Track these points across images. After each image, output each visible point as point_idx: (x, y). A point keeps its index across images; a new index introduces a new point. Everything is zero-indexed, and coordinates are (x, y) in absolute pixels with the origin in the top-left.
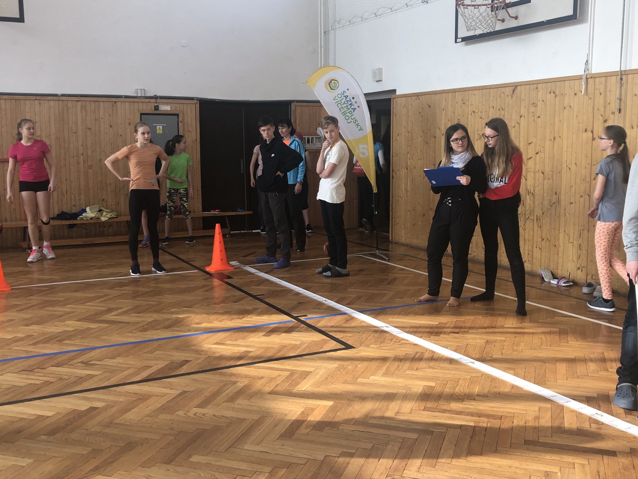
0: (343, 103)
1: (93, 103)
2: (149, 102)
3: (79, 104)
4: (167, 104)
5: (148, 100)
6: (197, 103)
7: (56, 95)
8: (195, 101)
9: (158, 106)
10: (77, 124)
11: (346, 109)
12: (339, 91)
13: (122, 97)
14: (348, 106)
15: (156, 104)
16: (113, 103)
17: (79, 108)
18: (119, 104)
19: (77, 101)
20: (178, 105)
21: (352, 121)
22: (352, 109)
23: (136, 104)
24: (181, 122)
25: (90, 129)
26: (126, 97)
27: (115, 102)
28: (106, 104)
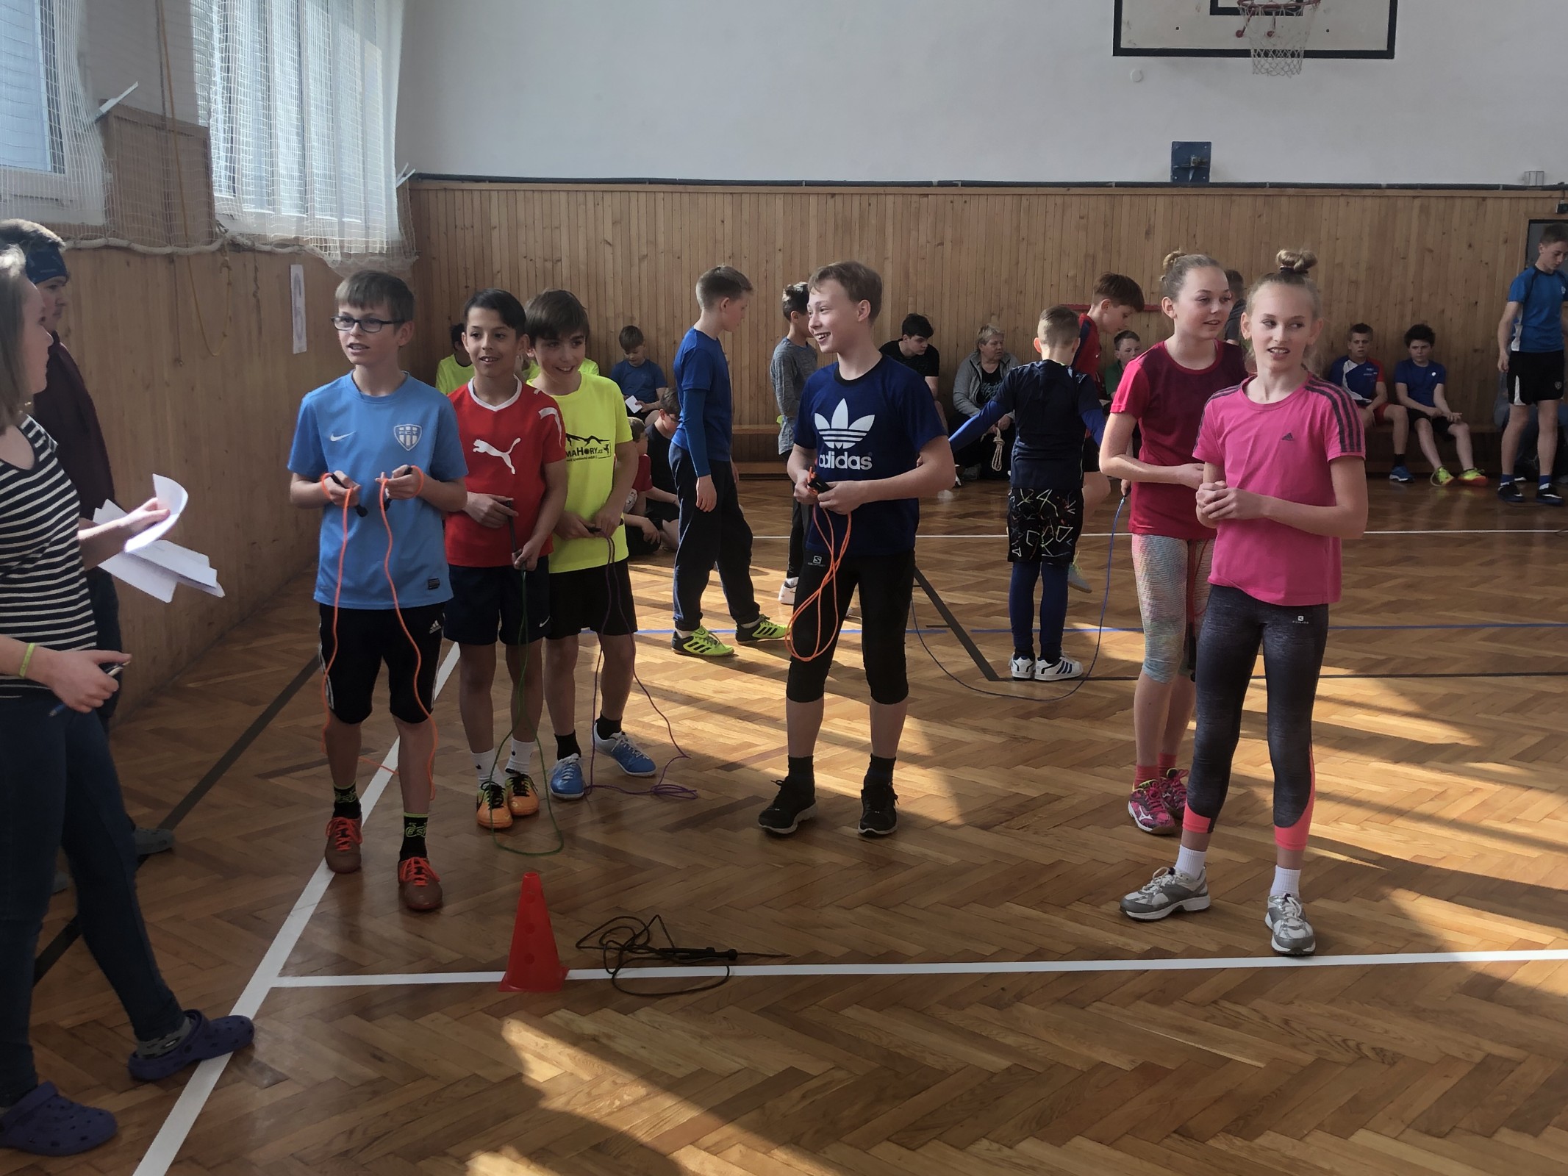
2: (1550, 197)
3: (1417, 202)
5: (1548, 193)
7: (1378, 187)
9: (1565, 206)
10: (1409, 242)
15: (1562, 202)
16: (1481, 199)
17: (1416, 212)
18: (1490, 203)
23: (1523, 203)
25: (1431, 251)
26: (1507, 188)
27: (1484, 199)
28: (1467, 202)
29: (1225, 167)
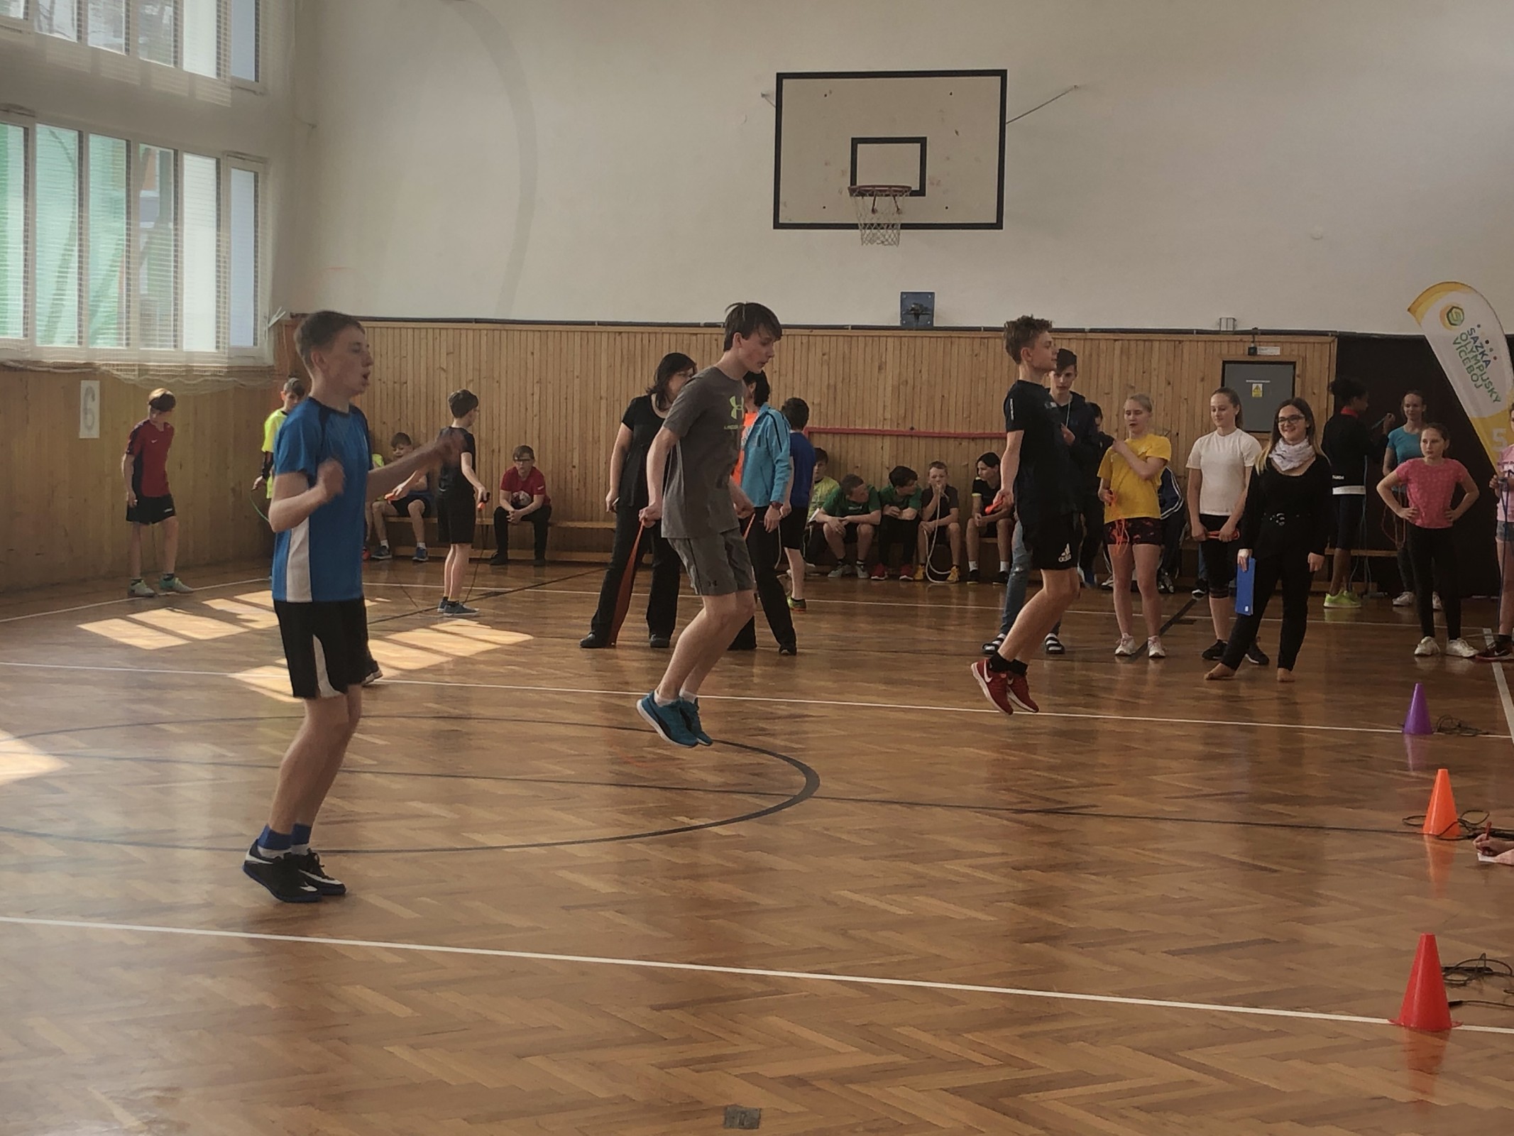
0: (1469, 350)
1: (1141, 343)
2: (1241, 341)
3: (1118, 344)
4: (1275, 343)
5: (1238, 337)
6: (1333, 341)
7: (1082, 331)
8: (1329, 339)
9: (1255, 349)
10: (1112, 379)
11: (1473, 362)
12: (1464, 328)
13: (1193, 333)
14: (1476, 356)
15: (1252, 345)
16: (1177, 343)
17: (1117, 352)
18: (1186, 346)
19: (1115, 340)
20: (1295, 346)
21: (1484, 383)
22: (1484, 361)
23: (1216, 346)
24: (1298, 376)
26: (1199, 332)
27: (1180, 342)
28: (1164, 345)
29: (947, 312)
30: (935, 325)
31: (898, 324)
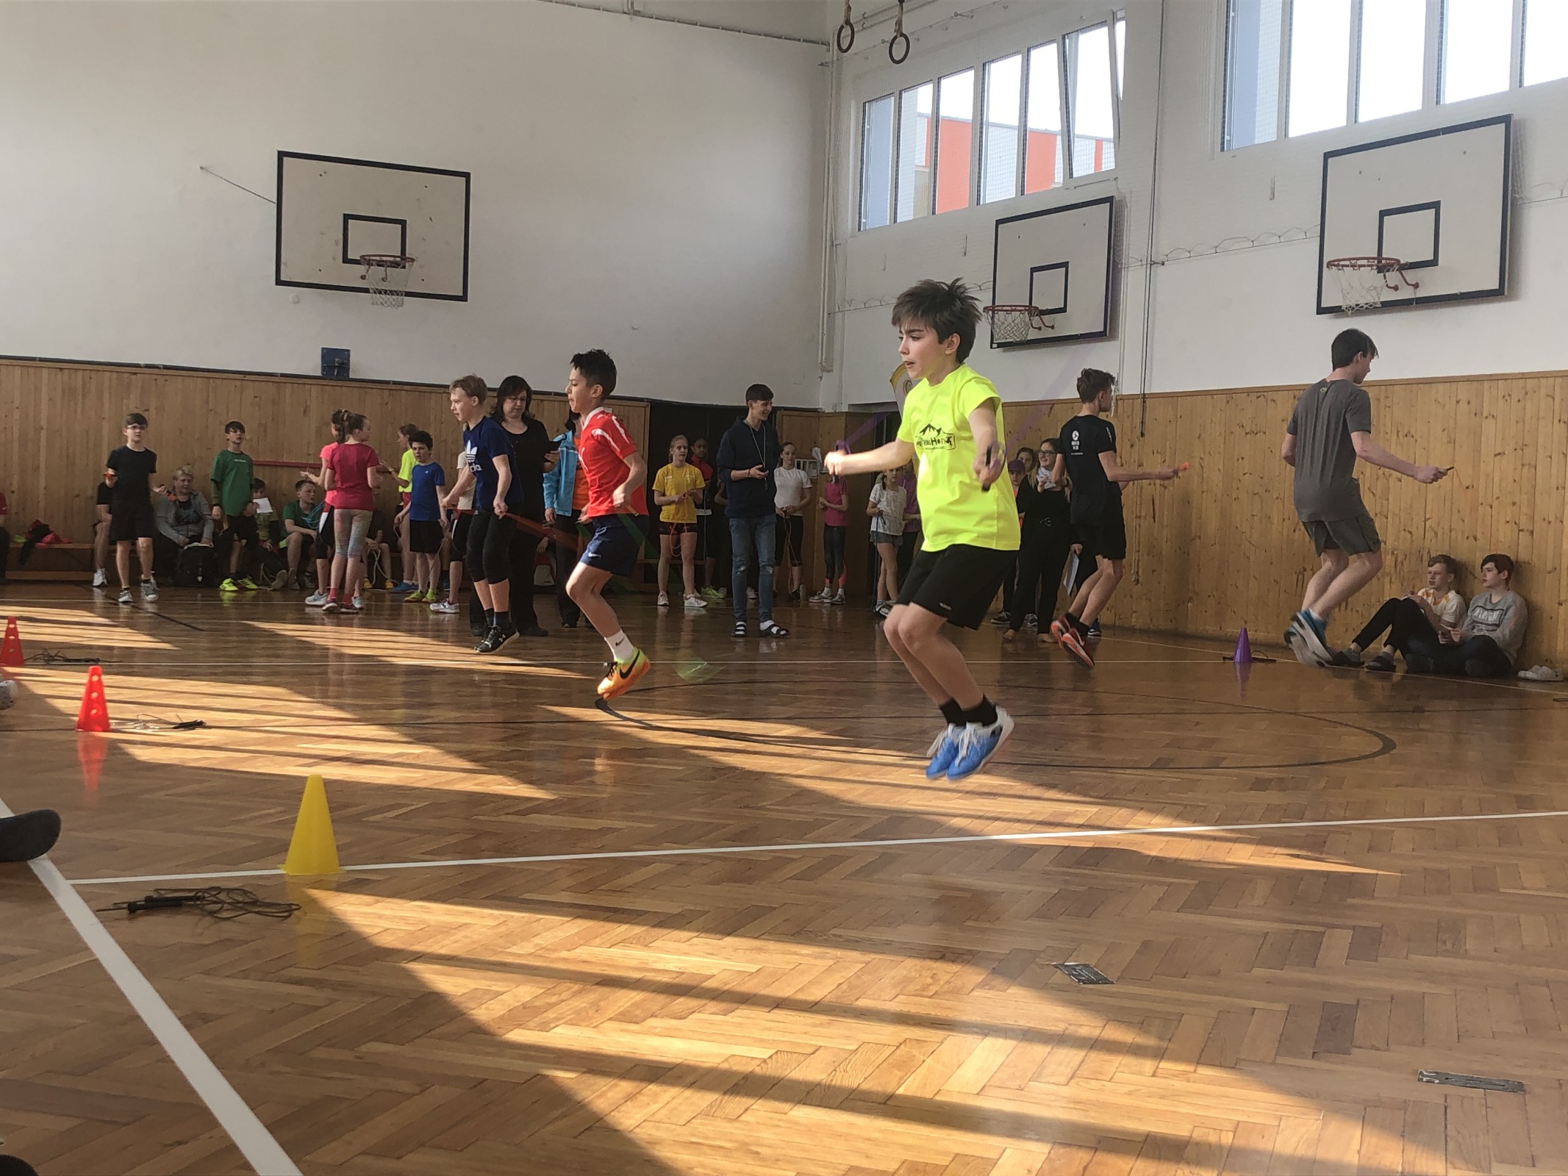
6: (647, 405)
8: (644, 404)
29: (361, 367)
30: (351, 377)
31: (320, 374)
